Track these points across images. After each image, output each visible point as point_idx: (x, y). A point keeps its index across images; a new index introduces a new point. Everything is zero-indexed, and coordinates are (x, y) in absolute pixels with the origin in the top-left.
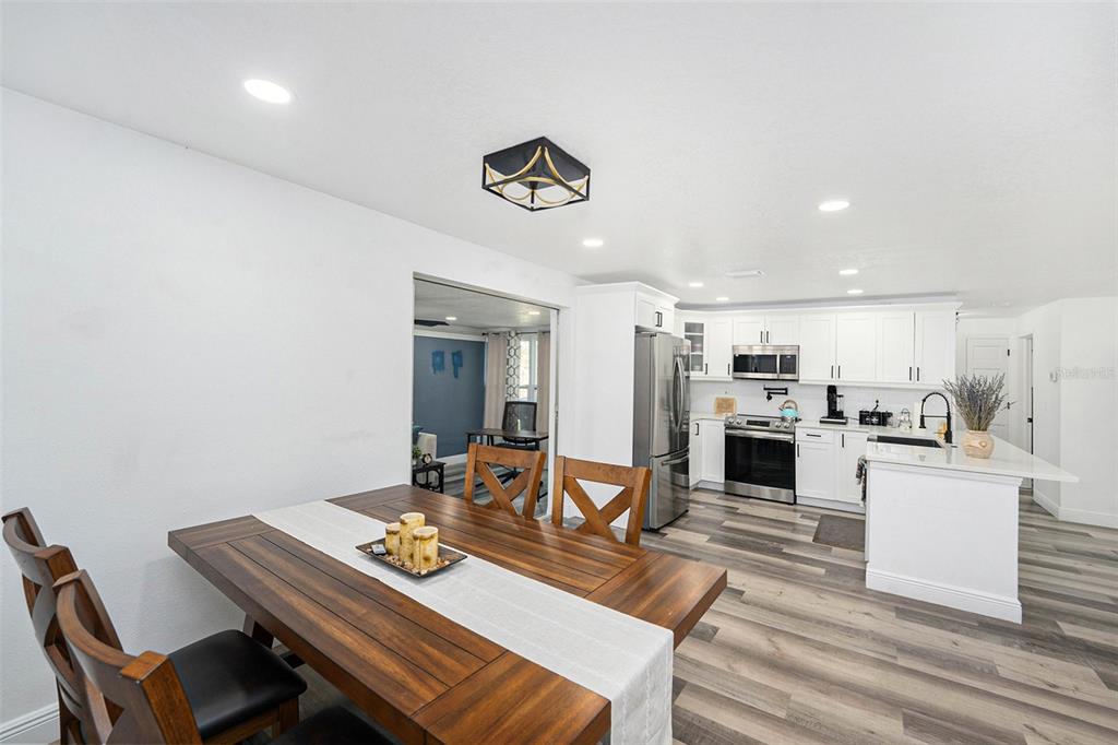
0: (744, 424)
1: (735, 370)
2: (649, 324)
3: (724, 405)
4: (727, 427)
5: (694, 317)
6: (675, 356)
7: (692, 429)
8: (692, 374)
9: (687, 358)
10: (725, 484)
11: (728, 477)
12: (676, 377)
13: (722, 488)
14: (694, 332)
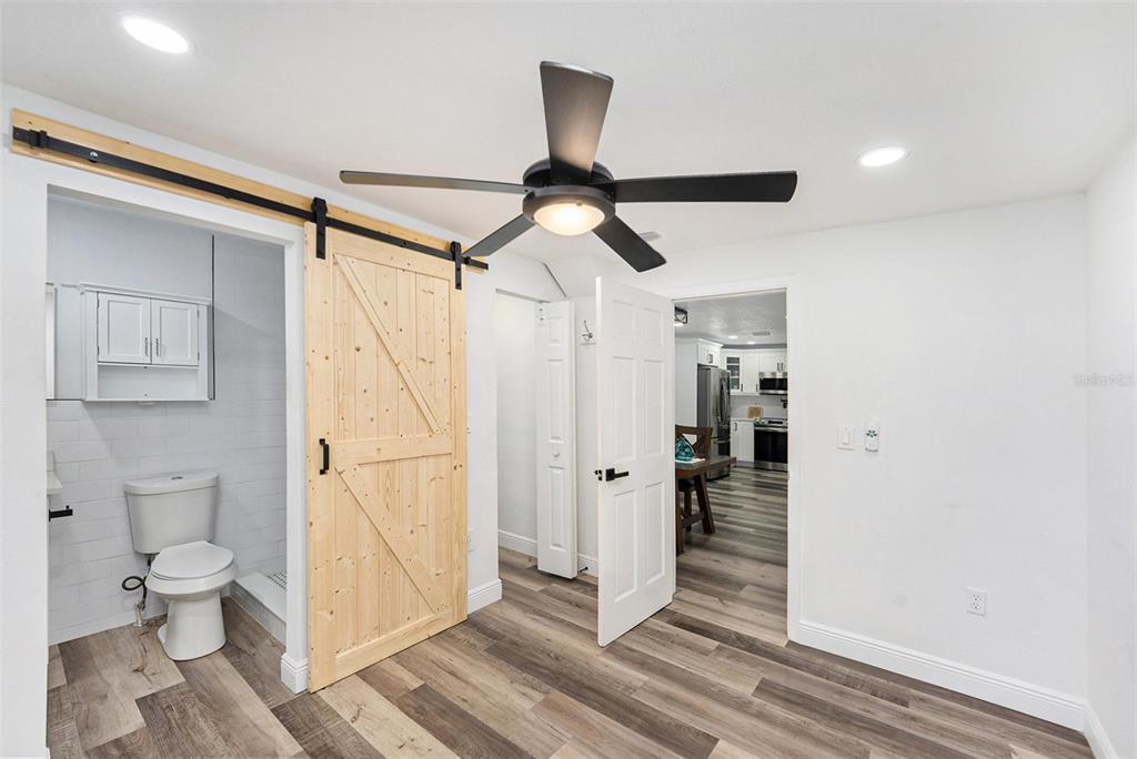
0: (766, 423)
1: (761, 388)
2: (705, 362)
3: (754, 412)
4: (756, 425)
5: (734, 353)
6: (721, 380)
7: (732, 427)
8: (732, 391)
9: (729, 379)
10: (755, 463)
11: (756, 458)
12: (722, 393)
13: (752, 466)
14: (733, 364)
